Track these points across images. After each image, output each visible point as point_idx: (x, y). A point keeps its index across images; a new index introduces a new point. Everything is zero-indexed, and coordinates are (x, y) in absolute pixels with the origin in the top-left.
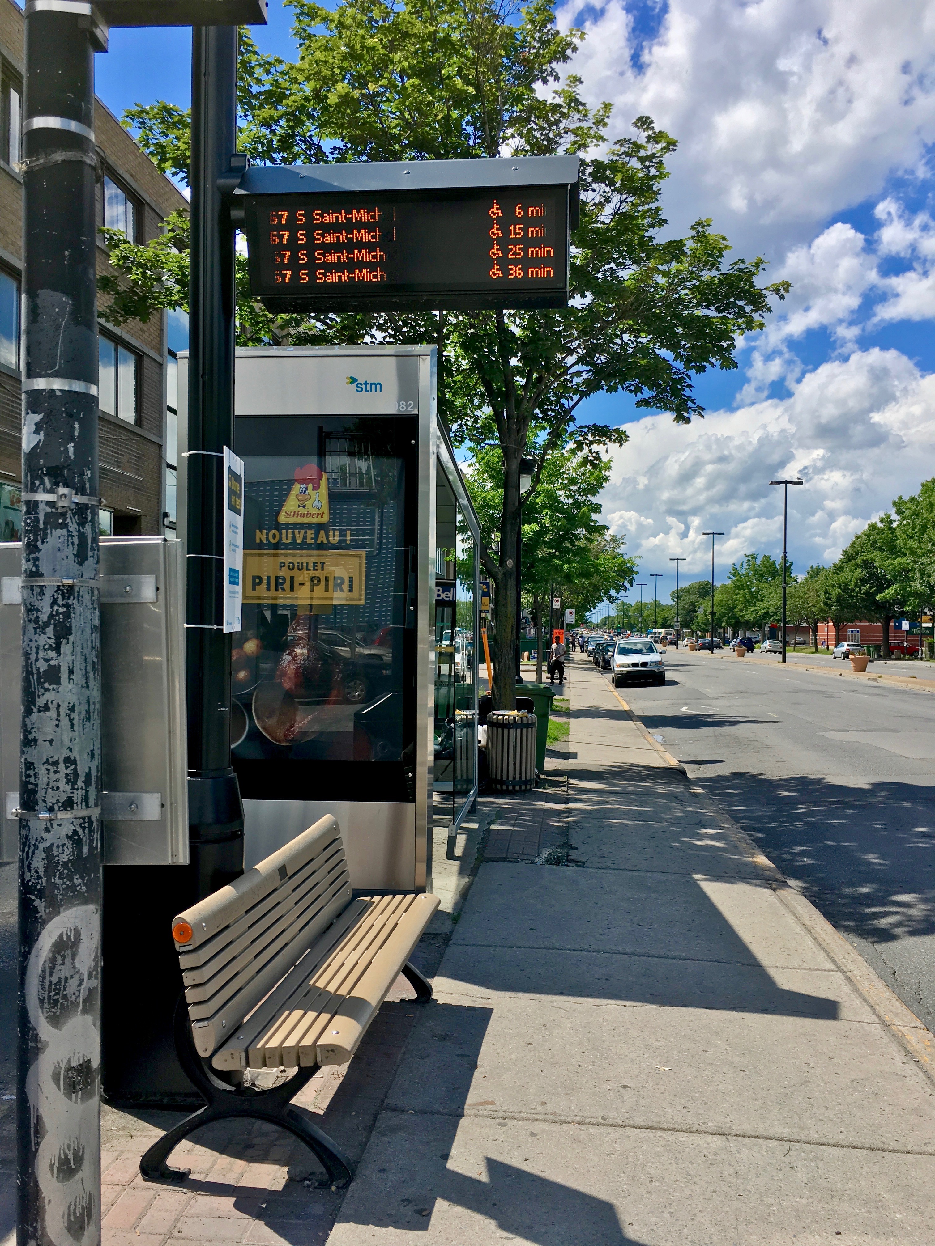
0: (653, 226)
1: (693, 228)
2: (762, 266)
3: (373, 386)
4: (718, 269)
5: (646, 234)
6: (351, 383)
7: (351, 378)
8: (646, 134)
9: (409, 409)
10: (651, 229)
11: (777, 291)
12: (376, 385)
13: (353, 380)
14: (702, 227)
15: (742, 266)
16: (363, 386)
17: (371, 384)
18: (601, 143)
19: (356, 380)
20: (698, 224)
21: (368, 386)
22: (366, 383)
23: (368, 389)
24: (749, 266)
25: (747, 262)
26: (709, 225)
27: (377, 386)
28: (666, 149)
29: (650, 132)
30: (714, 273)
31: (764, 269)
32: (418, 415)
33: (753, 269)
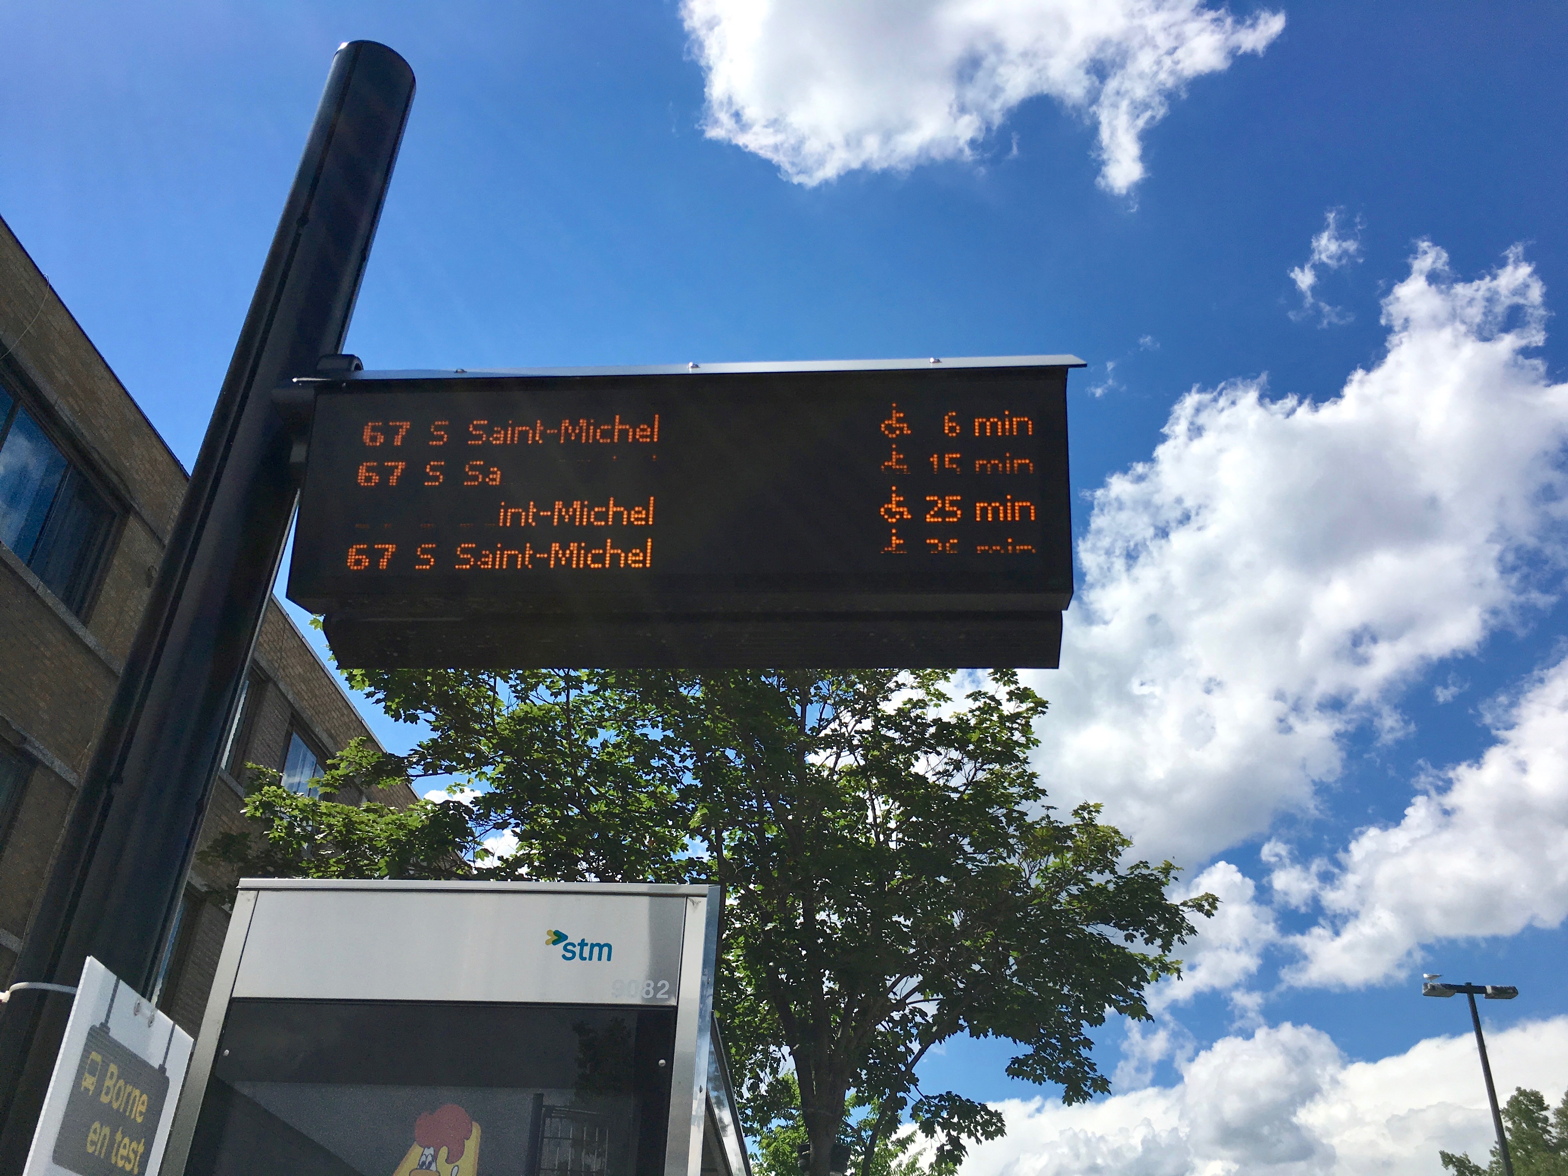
0: (1026, 797)
1: (1076, 813)
2: (1173, 873)
3: (596, 950)
4: (1113, 872)
5: (1016, 808)
6: (555, 943)
7: (557, 933)
8: (1007, 689)
9: (659, 996)
10: (1024, 801)
11: (1200, 908)
12: (601, 947)
13: (559, 937)
14: (1090, 813)
15: (1145, 872)
16: (577, 950)
17: (593, 946)
18: (942, 703)
19: (566, 937)
20: (1083, 808)
21: (587, 950)
22: (583, 944)
23: (586, 954)
24: (1155, 872)
25: (1152, 866)
26: (1098, 812)
27: (604, 950)
28: (1034, 710)
29: (1013, 687)
30: (1107, 875)
31: (1176, 879)
32: (675, 1009)
33: (1161, 877)
